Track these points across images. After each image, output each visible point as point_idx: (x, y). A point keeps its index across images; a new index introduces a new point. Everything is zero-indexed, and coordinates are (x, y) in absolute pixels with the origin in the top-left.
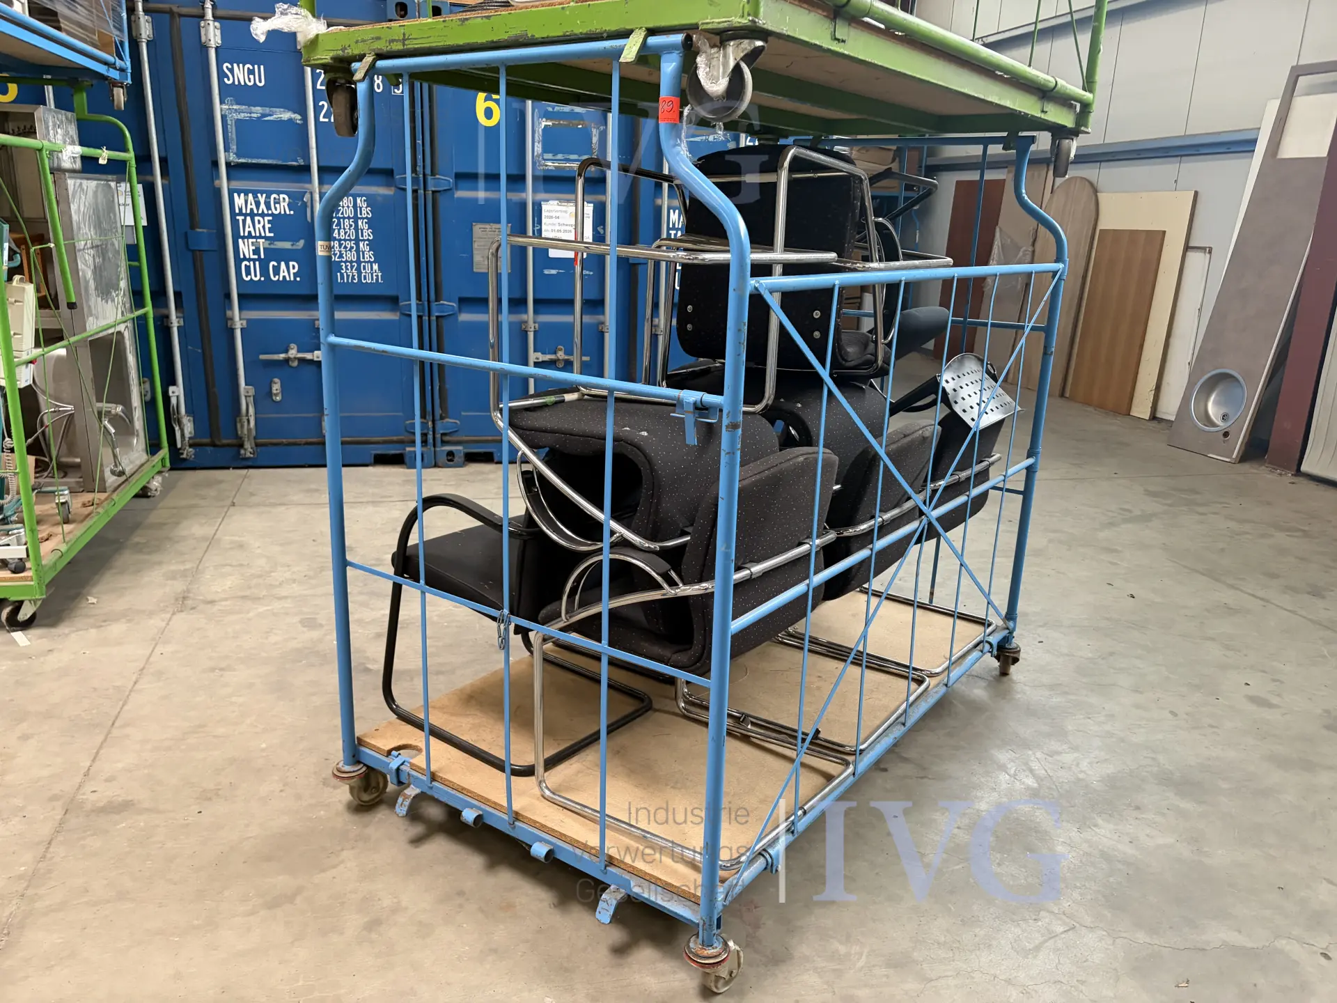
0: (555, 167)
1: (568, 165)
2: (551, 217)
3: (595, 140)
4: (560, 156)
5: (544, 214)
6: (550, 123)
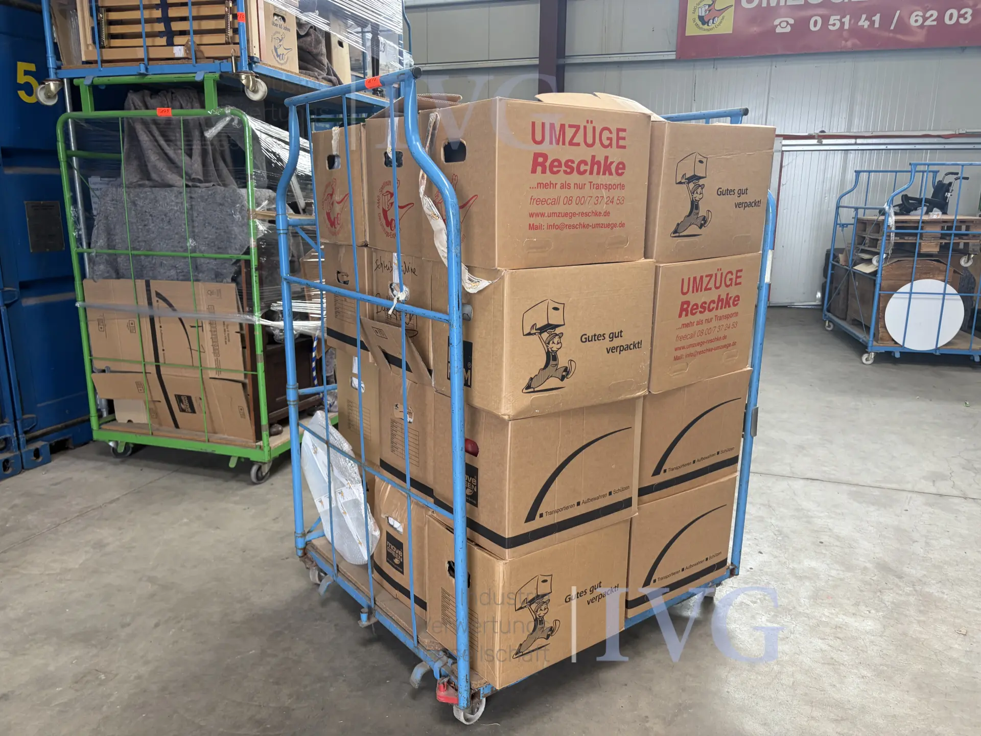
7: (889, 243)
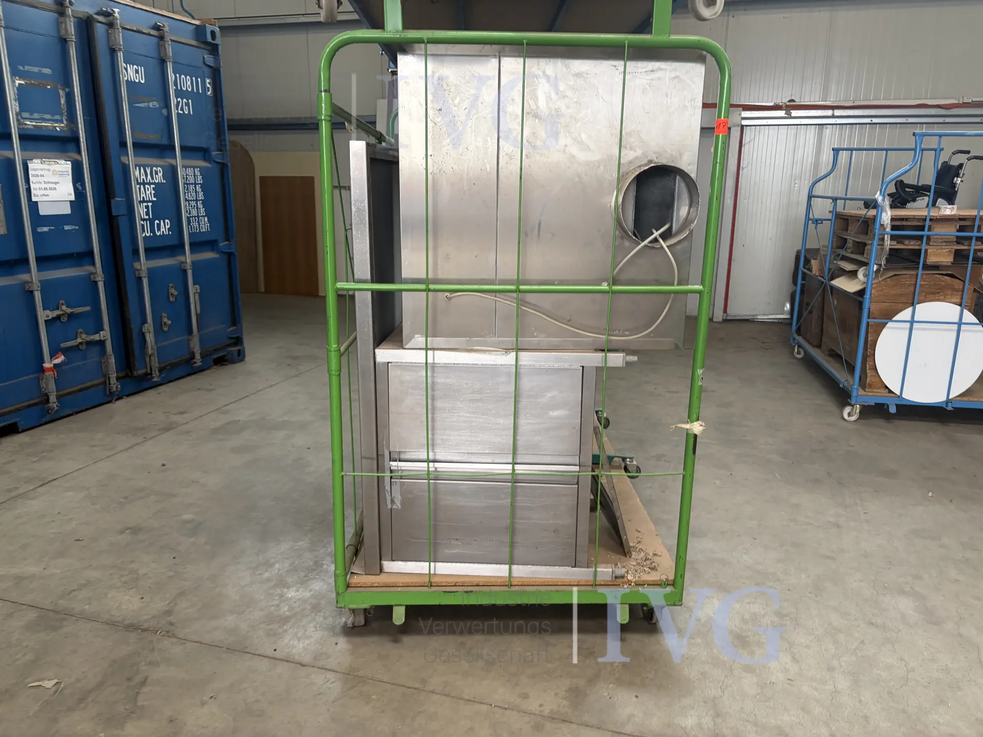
0: (33, 125)
1: (44, 124)
2: (38, 176)
3: (63, 101)
4: (36, 116)
5: (31, 172)
6: (22, 82)
7: (882, 249)
